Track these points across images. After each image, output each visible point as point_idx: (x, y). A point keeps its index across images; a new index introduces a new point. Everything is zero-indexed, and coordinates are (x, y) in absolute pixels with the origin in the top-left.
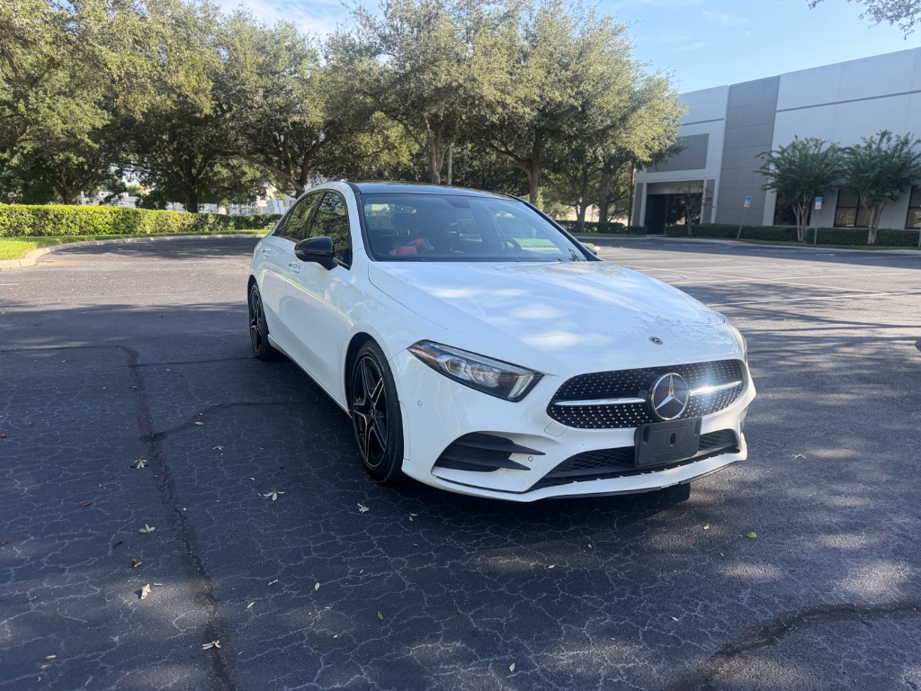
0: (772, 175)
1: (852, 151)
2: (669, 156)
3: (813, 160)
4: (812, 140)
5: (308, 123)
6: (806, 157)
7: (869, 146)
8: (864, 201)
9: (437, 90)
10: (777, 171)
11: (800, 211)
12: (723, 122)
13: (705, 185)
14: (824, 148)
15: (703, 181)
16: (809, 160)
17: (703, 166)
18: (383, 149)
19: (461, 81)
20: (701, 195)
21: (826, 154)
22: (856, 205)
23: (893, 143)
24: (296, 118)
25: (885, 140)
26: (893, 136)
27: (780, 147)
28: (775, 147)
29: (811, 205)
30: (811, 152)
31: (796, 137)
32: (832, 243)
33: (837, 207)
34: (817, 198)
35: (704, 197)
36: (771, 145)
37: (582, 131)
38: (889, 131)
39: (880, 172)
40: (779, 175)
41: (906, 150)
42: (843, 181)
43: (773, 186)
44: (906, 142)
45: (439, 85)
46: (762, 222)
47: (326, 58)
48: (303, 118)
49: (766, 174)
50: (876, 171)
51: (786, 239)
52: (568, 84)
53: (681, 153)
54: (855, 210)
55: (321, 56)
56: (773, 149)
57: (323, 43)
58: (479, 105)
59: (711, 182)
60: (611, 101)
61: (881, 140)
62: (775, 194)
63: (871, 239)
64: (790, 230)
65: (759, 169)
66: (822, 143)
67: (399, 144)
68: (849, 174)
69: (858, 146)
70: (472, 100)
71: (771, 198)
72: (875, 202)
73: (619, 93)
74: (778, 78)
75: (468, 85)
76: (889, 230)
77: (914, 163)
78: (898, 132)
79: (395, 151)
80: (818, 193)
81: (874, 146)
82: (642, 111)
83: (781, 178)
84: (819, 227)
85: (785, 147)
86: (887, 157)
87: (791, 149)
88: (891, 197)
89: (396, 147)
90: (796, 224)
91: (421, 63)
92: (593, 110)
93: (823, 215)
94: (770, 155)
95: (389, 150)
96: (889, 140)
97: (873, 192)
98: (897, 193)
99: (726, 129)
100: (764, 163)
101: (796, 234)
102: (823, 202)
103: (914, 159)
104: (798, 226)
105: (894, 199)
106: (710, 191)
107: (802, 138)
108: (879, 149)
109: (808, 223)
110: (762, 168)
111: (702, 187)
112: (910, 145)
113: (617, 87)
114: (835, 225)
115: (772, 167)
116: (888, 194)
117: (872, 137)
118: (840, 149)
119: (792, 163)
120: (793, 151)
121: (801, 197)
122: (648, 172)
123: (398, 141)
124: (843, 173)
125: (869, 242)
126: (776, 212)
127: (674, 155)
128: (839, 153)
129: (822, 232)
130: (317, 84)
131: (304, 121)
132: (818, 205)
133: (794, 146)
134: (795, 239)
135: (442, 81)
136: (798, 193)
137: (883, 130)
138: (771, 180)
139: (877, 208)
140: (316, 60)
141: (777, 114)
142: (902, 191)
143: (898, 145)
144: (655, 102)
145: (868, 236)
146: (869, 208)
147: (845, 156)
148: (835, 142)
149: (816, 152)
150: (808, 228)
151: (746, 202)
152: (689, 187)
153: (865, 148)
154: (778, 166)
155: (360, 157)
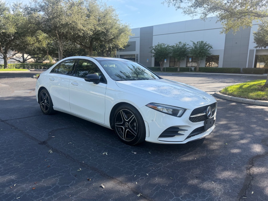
0: (153, 53)
1: (173, 47)
2: (127, 47)
3: (163, 49)
4: (163, 44)
5: (9, 33)
6: (162, 48)
7: (177, 46)
8: (176, 60)
9: (62, 25)
10: (155, 52)
11: (161, 63)
12: (139, 38)
13: (136, 56)
14: (166, 46)
15: (135, 55)
16: (162, 49)
17: (135, 50)
18: (36, 42)
19: (71, 22)
20: (135, 58)
21: (166, 47)
22: (174, 61)
23: (182, 45)
24: (4, 31)
25: (180, 44)
26: (182, 43)
27: (155, 45)
28: (153, 45)
29: (163, 61)
30: (163, 47)
31: (159, 43)
32: (169, 71)
33: (170, 62)
34: (165, 59)
35: (136, 59)
36: (152, 45)
37: (105, 39)
38: (181, 42)
39: (180, 52)
40: (155, 53)
41: (185, 47)
42: (171, 55)
43: (154, 56)
44: (185, 45)
45: (63, 23)
46: (151, 66)
47: (13, 10)
48: (6, 31)
49: (152, 53)
50: (179, 52)
51: (158, 71)
52: (101, 25)
53: (130, 47)
54: (174, 63)
55: (11, 10)
56: (153, 46)
57: (11, 5)
58: (76, 30)
59: (137, 55)
60: (114, 31)
61: (179, 44)
62: (154, 59)
63: (178, 70)
64: (159, 68)
65: (150, 51)
66: (165, 45)
67: (43, 40)
68: (172, 53)
69: (174, 46)
70: (73, 28)
71: (153, 59)
72: (179, 60)
73: (116, 29)
74: (153, 26)
75: (73, 24)
76: (183, 67)
77: (187, 50)
78: (183, 42)
79: (41, 43)
80: (165, 58)
81: (178, 46)
82: (122, 34)
83: (156, 54)
84: (166, 67)
85: (156, 45)
86: (181, 48)
87: (158, 46)
88: (182, 59)
89: (41, 42)
90: (160, 66)
91: (55, 16)
92: (109, 33)
93: (166, 64)
94: (152, 48)
95: (39, 42)
96: (181, 44)
97: (178, 58)
98: (184, 58)
99: (140, 40)
100: (151, 50)
101: (160, 69)
102: (166, 61)
103: (187, 49)
104: (161, 67)
105: (183, 59)
106: (137, 57)
107: (160, 43)
108: (179, 46)
109: (163, 66)
110: (151, 51)
111: (135, 56)
112: (186, 46)
113: (115, 27)
114: (169, 66)
115: (153, 51)
116: (182, 58)
117: (177, 43)
118: (170, 46)
119: (158, 50)
120: (158, 47)
121: (161, 59)
122: (120, 52)
123: (42, 40)
124: (170, 53)
125: (178, 71)
126: (155, 63)
127: (128, 47)
128: (170, 47)
129: (167, 68)
130: (11, 19)
131: (7, 32)
132: (165, 61)
133: (158, 45)
134: (160, 70)
135: (64, 22)
136: (160, 58)
137: (180, 41)
138: (153, 54)
139: (179, 62)
140: (9, 11)
141: (153, 36)
142: (185, 58)
143: (183, 45)
144: (126, 32)
145: (177, 69)
146: (178, 62)
147: (171, 48)
148: (168, 44)
149: (164, 47)
150: (163, 67)
151: (147, 60)
152: (132, 56)
153: (176, 46)
154: (155, 51)
155: (27, 45)
